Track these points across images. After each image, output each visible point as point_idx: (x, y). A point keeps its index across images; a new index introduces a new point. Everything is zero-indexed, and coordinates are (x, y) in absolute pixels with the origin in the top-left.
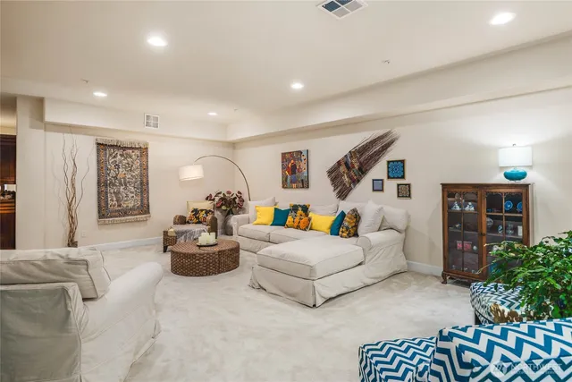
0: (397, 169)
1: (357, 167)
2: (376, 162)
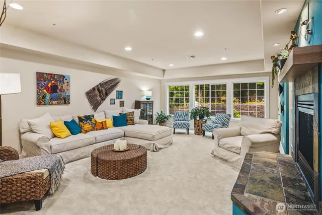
0: (120, 94)
1: (104, 92)
2: (112, 91)
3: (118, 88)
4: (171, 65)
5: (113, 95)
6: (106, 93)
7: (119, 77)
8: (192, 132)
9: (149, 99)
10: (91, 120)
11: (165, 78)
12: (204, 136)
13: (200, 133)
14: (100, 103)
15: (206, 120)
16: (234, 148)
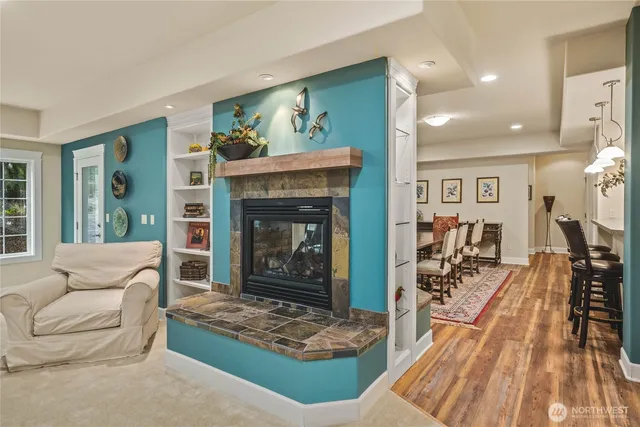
16: (100, 318)
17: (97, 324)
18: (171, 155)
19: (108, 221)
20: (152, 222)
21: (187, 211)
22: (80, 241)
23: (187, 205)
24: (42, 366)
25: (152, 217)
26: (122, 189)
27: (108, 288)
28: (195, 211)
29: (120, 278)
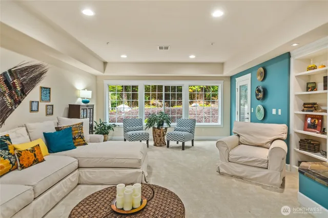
0: (46, 93)
1: (19, 89)
2: (34, 86)
3: (43, 83)
4: (124, 56)
5: (34, 94)
6: (22, 90)
7: (45, 64)
8: (151, 143)
9: (87, 102)
10: (7, 149)
11: (106, 74)
12: (168, 147)
13: (162, 144)
14: (12, 110)
15: (166, 128)
16: (257, 161)
17: (256, 164)
18: (293, 74)
19: (252, 111)
20: (280, 113)
21: (305, 107)
22: (238, 120)
23: (305, 104)
24: (232, 176)
25: (280, 110)
26: (261, 95)
27: (258, 146)
28: (312, 107)
29: (265, 142)
